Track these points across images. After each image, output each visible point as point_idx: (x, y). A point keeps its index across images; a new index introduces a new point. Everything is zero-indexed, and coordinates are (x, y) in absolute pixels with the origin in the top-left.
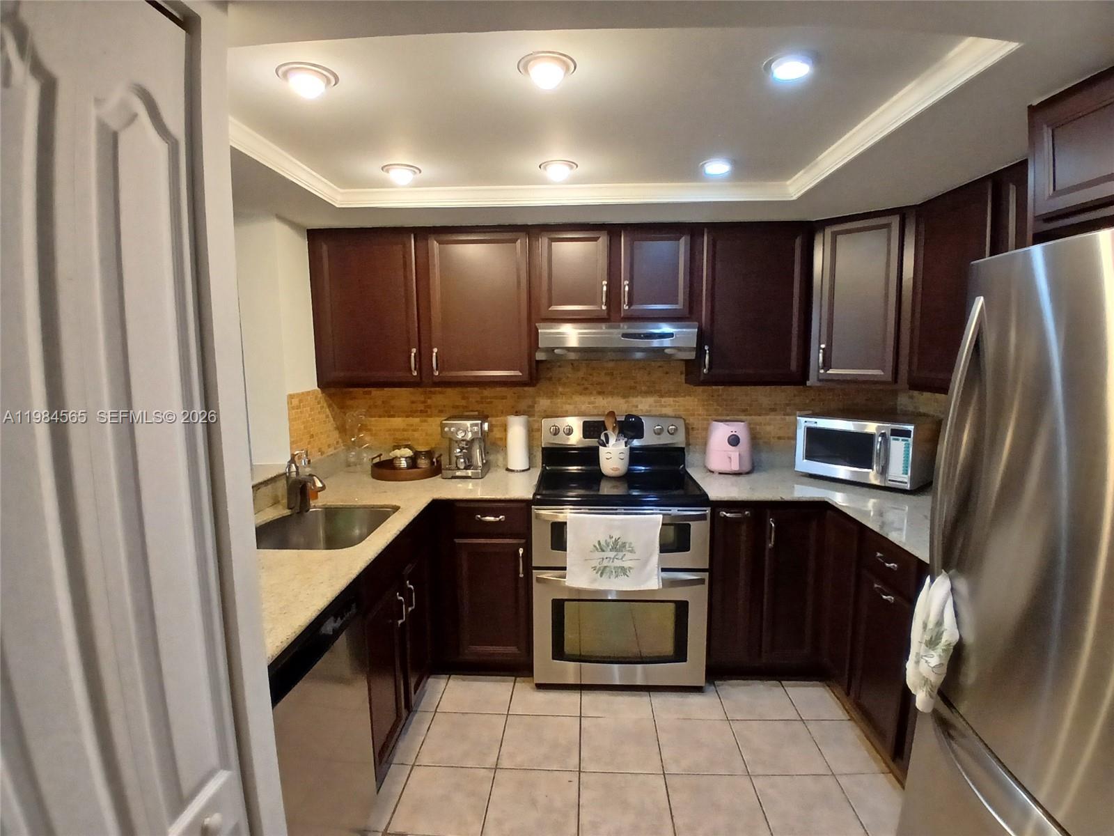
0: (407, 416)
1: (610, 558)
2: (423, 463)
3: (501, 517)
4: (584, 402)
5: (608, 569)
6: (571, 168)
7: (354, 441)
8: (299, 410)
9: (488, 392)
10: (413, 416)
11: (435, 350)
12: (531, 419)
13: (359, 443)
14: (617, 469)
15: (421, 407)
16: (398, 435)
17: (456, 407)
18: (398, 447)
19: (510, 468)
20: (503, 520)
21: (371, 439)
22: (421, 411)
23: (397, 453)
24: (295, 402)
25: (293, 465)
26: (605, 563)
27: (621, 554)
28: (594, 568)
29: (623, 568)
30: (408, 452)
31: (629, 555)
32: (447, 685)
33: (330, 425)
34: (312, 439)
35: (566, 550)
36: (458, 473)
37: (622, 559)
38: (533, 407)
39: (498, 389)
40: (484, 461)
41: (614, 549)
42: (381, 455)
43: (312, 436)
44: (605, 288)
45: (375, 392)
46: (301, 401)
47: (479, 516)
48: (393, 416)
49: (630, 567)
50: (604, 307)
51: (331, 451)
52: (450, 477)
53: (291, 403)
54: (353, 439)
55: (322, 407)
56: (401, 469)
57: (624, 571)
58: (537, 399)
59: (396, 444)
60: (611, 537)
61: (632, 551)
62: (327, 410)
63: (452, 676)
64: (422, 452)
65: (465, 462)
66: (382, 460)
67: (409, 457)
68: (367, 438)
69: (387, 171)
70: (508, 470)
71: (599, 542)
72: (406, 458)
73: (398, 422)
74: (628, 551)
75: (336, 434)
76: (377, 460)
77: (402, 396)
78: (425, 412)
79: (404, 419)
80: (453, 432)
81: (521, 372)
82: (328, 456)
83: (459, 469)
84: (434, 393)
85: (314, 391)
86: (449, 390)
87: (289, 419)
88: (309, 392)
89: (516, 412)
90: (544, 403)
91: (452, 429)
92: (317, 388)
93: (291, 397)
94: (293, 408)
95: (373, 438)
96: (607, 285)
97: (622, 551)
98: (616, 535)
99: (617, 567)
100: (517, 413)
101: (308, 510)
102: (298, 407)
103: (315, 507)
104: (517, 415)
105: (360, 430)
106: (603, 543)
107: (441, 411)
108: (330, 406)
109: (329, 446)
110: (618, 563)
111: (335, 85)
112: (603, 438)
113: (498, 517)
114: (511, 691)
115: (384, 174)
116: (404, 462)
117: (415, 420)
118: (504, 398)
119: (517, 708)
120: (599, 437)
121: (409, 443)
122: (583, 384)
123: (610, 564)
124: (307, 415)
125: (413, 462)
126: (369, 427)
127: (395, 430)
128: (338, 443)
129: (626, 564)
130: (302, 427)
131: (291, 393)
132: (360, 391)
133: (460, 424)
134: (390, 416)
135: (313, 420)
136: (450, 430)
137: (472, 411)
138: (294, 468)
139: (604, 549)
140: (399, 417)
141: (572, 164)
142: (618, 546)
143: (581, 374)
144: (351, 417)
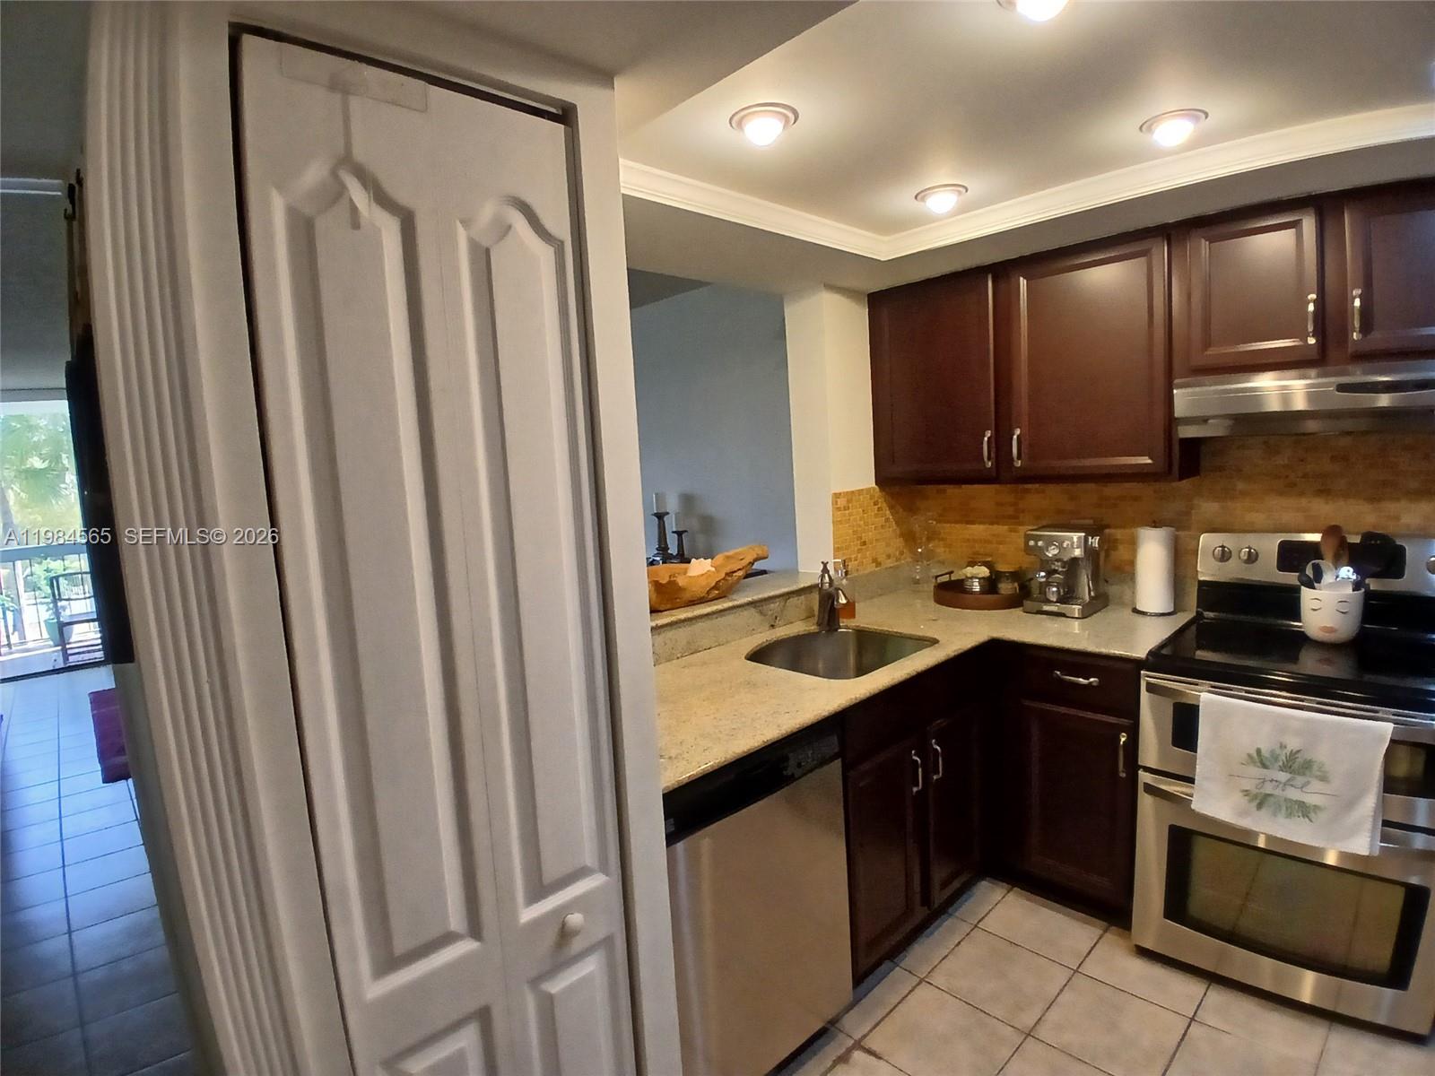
0: (992, 523)
1: (1280, 783)
2: (1006, 588)
3: (1092, 680)
4: (1285, 508)
5: (1272, 799)
6: (1197, 119)
7: (921, 553)
8: (847, 512)
9: (1112, 490)
10: (998, 524)
11: (1018, 432)
12: (1180, 533)
13: (929, 556)
14: (1331, 630)
15: (1010, 511)
16: (978, 547)
17: (1060, 512)
18: (972, 564)
19: (1140, 608)
20: (1095, 684)
21: (945, 552)
22: (1010, 517)
23: (969, 571)
24: (842, 502)
25: (826, 575)
26: (1268, 789)
27: (1300, 780)
28: (1246, 793)
29: (1302, 805)
30: (984, 571)
31: (1316, 785)
32: (1004, 897)
33: (892, 528)
34: (864, 547)
35: (1196, 752)
36: (1046, 608)
37: (1302, 787)
38: (1188, 513)
39: (1127, 485)
40: (1092, 594)
41: (1286, 767)
42: (952, 572)
43: (864, 543)
44: (1311, 308)
45: (951, 490)
46: (849, 501)
47: (1058, 673)
48: (972, 523)
49: (1315, 806)
50: (1312, 341)
51: (890, 563)
52: (1035, 611)
53: (837, 504)
54: (920, 550)
55: (879, 509)
56: (973, 593)
57: (1304, 810)
58: (1195, 502)
59: (970, 560)
60: (1283, 746)
61: (1324, 778)
62: (888, 512)
63: (1015, 889)
64: (1005, 572)
65: (1058, 592)
66: (953, 579)
67: (983, 578)
68: (940, 550)
69: (923, 199)
70: (1136, 611)
71: (1259, 751)
72: (979, 579)
73: (978, 530)
74: (1316, 777)
75: (899, 542)
76: (945, 578)
77: (984, 495)
78: (1014, 519)
79: (987, 526)
80: (1040, 547)
81: (1151, 458)
82: (886, 568)
83: (1048, 602)
84: (1027, 491)
85: (868, 490)
86: (1051, 487)
87: (833, 522)
88: (862, 490)
89: (1154, 522)
90: (1208, 508)
91: (1040, 543)
92: (874, 485)
93: (837, 496)
94: (839, 509)
95: (948, 550)
96: (1315, 302)
97: (1304, 774)
98: (1293, 743)
99: (1291, 800)
100: (1155, 524)
101: (836, 630)
102: (846, 508)
103: (847, 627)
104: (1155, 527)
105: (929, 539)
106: (1265, 753)
107: (1038, 518)
108: (891, 508)
109: (889, 557)
110: (1294, 794)
111: (794, 123)
112: (1309, 571)
113: (1088, 679)
114: (1095, 941)
115: (917, 205)
116: (977, 584)
117: (1002, 529)
118: (1136, 499)
119: (1090, 968)
120: (1302, 570)
121: (989, 559)
122: (1287, 477)
123: (1277, 792)
124: (858, 518)
125: (991, 585)
126: (942, 535)
127: (975, 541)
128: (902, 553)
129: (1311, 799)
130: (851, 531)
131: (837, 491)
132: (930, 489)
133: (1060, 536)
134: (969, 522)
135: (866, 524)
136: (1036, 544)
137: (1084, 518)
138: (827, 579)
139: (1268, 763)
140: (981, 523)
141: (1198, 114)
142: (1297, 765)
143: (1281, 460)
144: (917, 522)
